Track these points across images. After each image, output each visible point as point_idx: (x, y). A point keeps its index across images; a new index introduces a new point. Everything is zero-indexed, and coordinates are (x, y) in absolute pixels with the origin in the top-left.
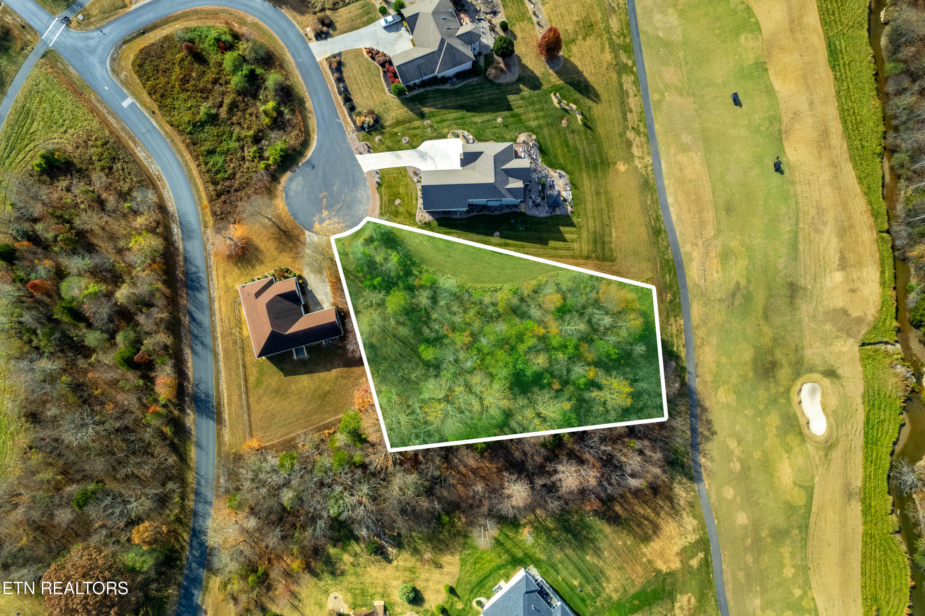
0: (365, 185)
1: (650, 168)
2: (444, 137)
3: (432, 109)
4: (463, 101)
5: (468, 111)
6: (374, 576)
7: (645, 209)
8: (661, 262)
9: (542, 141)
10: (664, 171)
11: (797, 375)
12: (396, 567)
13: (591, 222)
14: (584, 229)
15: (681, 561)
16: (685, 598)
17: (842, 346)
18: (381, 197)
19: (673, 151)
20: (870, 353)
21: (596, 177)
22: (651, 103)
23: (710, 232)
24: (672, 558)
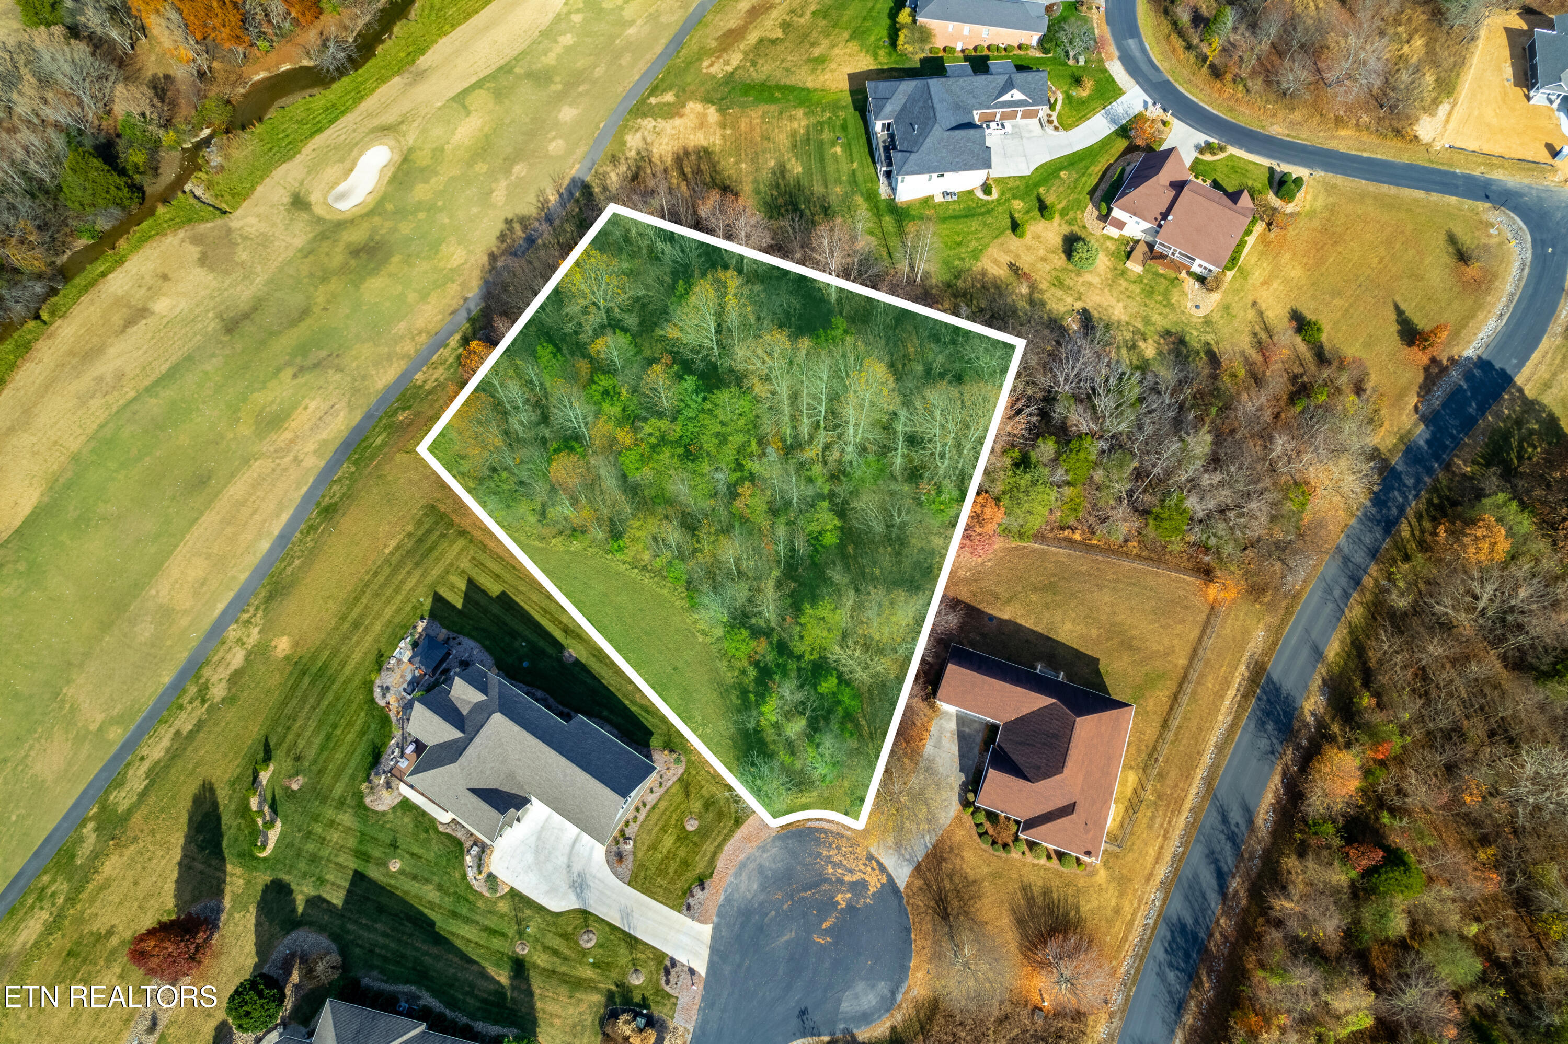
0: (728, 900)
1: (245, 616)
2: (514, 895)
3: (492, 970)
4: (425, 947)
5: (432, 924)
6: (1121, 304)
7: (311, 556)
8: (367, 466)
9: (361, 775)
10: (231, 595)
11: (341, 225)
12: (1079, 299)
13: (409, 584)
14: (429, 580)
15: (684, 106)
16: (713, 70)
17: (252, 226)
18: (714, 855)
19: (184, 622)
20: (228, 197)
21: (335, 653)
22: (132, 727)
23: (258, 467)
24: (692, 116)
